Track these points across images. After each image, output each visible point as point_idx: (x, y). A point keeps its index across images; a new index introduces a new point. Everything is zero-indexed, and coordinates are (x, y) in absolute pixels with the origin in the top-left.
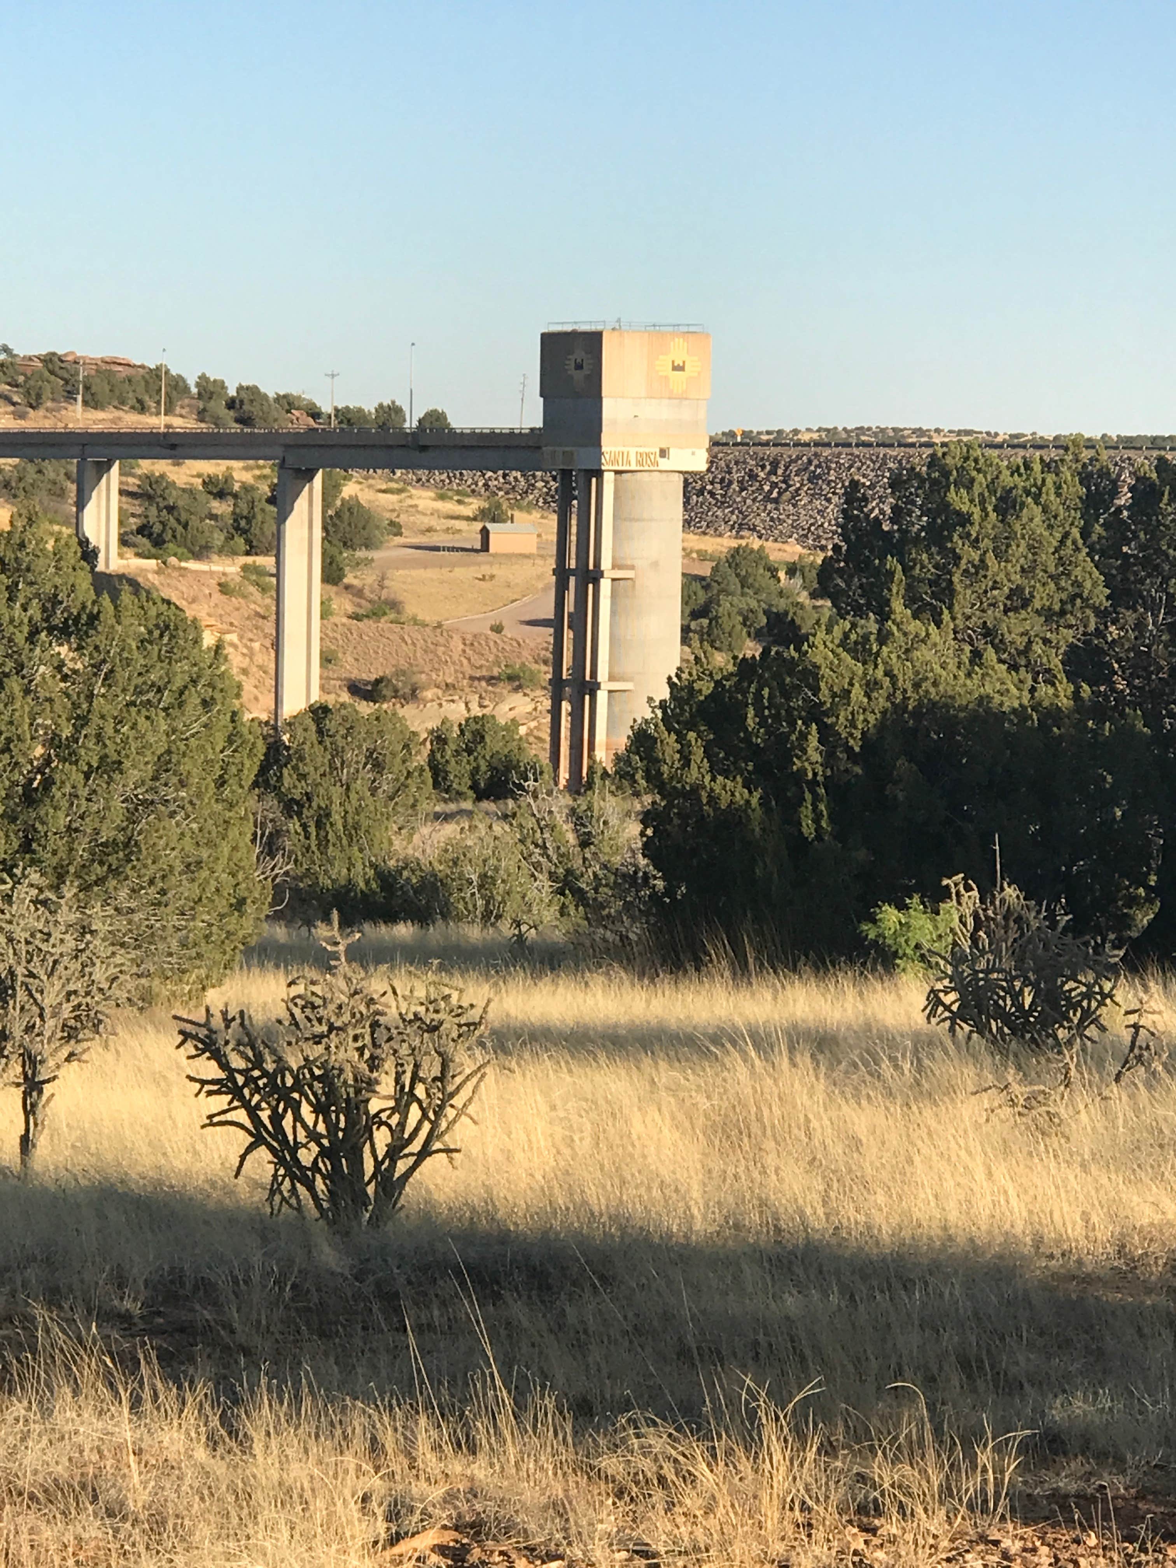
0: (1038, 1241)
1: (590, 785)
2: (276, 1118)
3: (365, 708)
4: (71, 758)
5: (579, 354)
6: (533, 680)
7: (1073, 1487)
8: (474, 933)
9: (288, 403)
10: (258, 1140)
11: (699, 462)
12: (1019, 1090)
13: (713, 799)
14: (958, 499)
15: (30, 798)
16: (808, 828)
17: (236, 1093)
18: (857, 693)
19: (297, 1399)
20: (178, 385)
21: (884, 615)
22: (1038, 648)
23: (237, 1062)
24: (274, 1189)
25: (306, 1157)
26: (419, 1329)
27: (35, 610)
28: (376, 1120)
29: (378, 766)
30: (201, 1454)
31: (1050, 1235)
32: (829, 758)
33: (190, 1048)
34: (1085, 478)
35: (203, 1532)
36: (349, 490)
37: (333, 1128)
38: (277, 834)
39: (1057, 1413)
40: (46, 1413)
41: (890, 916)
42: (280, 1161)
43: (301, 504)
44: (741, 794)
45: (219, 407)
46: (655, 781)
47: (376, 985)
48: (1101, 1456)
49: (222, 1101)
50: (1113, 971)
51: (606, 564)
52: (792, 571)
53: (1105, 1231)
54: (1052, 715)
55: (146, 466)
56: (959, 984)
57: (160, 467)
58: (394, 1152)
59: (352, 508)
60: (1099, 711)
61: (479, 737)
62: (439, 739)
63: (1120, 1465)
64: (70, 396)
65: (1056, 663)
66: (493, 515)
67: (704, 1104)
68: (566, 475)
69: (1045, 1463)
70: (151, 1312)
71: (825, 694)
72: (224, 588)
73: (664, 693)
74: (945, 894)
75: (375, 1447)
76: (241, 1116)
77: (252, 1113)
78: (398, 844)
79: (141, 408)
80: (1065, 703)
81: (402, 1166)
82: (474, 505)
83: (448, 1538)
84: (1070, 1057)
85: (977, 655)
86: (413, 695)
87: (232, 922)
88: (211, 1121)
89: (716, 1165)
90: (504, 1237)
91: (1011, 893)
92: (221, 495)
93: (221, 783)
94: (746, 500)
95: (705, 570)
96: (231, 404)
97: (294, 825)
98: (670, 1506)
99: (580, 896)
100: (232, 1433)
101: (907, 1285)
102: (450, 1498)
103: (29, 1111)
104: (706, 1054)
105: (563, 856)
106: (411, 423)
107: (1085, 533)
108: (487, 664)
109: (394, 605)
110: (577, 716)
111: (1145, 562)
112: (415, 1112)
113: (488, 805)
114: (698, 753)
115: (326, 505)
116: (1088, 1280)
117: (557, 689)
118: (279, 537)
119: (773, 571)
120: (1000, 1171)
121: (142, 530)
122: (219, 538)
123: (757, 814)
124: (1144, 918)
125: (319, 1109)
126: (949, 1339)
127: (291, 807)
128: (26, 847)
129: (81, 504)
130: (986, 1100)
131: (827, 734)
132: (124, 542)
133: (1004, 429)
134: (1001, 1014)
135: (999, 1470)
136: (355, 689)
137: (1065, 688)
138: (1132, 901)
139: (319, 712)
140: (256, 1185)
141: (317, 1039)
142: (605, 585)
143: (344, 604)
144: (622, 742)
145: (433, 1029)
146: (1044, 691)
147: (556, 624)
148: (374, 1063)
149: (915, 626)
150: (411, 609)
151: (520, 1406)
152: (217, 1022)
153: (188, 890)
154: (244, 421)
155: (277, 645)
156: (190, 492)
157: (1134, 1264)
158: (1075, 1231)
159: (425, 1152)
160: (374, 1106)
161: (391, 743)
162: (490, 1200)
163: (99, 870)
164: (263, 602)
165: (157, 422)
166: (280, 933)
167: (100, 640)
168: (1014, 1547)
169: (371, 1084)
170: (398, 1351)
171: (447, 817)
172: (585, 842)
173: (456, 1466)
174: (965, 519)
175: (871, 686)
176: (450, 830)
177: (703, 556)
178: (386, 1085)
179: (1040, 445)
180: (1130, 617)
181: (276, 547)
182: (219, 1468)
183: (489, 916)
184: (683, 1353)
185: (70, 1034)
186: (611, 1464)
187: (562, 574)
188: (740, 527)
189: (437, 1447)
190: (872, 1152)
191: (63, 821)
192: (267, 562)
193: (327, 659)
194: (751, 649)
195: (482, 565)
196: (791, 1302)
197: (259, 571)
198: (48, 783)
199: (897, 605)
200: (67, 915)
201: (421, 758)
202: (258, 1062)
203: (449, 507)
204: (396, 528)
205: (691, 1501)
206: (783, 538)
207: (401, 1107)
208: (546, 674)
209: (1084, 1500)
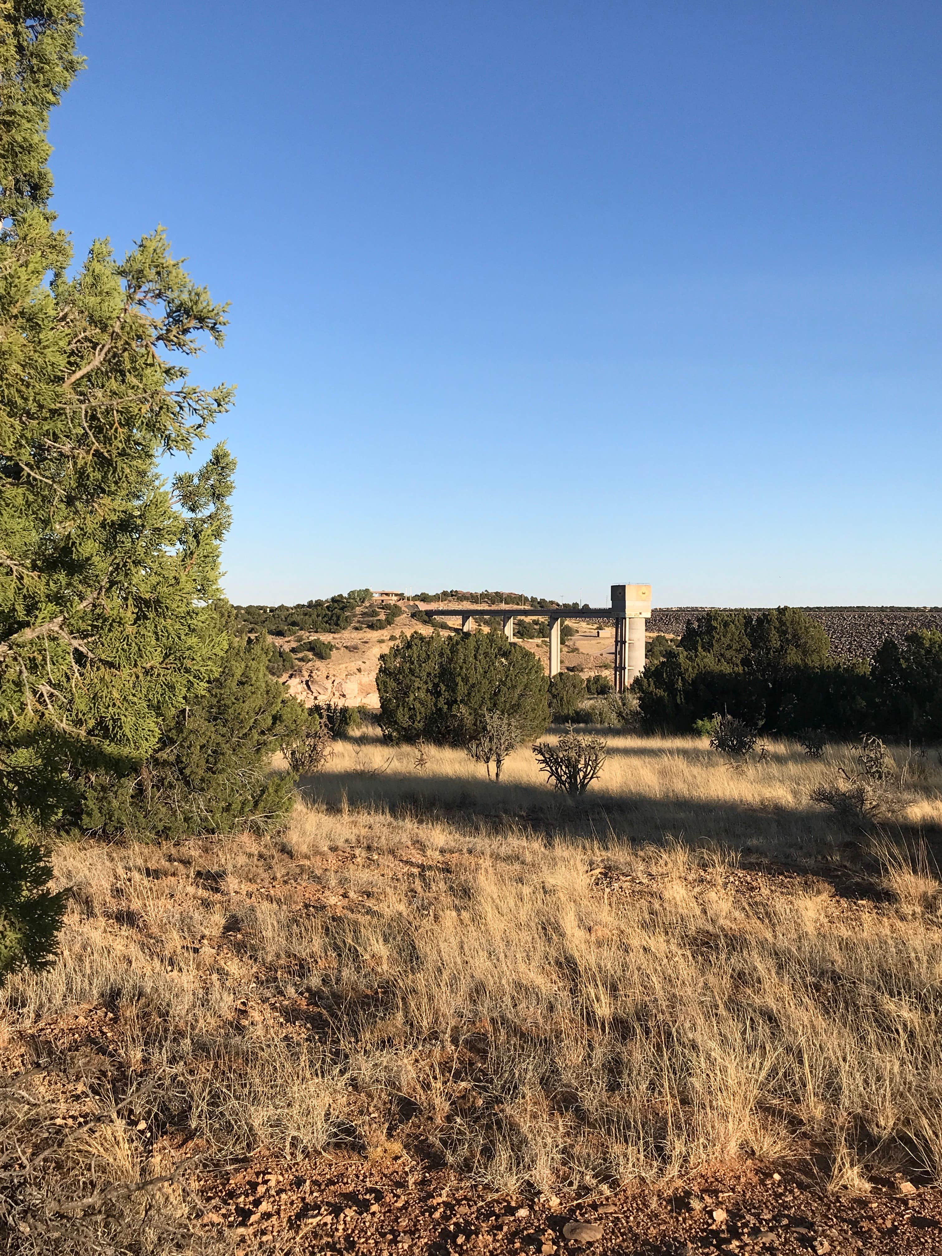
0: (741, 801)
1: (624, 691)
2: (557, 769)
3: (571, 673)
4: (505, 685)
5: (620, 591)
6: (610, 667)
7: (755, 861)
8: (599, 726)
9: (552, 602)
10: (552, 774)
11: (649, 615)
12: (735, 764)
13: (656, 695)
14: (714, 623)
15: (495, 694)
16: (679, 701)
17: (547, 763)
18: (690, 669)
19: (565, 836)
20: (526, 599)
21: (696, 651)
22: (734, 659)
23: (547, 756)
24: (556, 786)
25: (564, 778)
26: (593, 820)
27: (496, 650)
28: (580, 770)
29: (575, 687)
30: (543, 849)
31: (744, 799)
32: (684, 685)
33: (536, 752)
34: (745, 617)
35: (545, 868)
36: (566, 623)
37: (570, 771)
38: (551, 703)
39: (749, 843)
40: (506, 839)
41: (700, 722)
42: (558, 779)
43: (555, 626)
44: (663, 693)
45: (536, 604)
46: (641, 690)
47: (580, 738)
48: (761, 854)
49: (544, 765)
50: (755, 736)
51: (627, 639)
52: (671, 641)
53: (758, 799)
54: (738, 674)
55: (519, 617)
56: (717, 738)
57: (522, 618)
58: (584, 778)
59: (567, 626)
60: (749, 674)
61: (598, 680)
62: (588, 680)
63: (766, 857)
64: (501, 602)
65: (739, 662)
66: (600, 628)
67: (656, 766)
68: (617, 619)
69: (747, 855)
70: (528, 815)
71: (682, 669)
72: (537, 646)
73: (643, 670)
74: (713, 717)
75: (584, 848)
76: (548, 768)
77: (551, 768)
78: (580, 705)
79: (518, 604)
80: (741, 671)
81: (586, 781)
82: (596, 626)
83: (603, 870)
84: (747, 757)
85: (719, 660)
86: (582, 670)
87: (543, 724)
88: (541, 770)
89: (661, 781)
90: (611, 798)
91: (729, 717)
92: (536, 624)
93: (540, 691)
94: (660, 624)
95: (651, 641)
96: (539, 603)
97: (555, 701)
98: (656, 864)
99: (623, 718)
100: (550, 844)
101: (711, 811)
102: (602, 861)
103: (498, 767)
104: (657, 755)
105: (619, 708)
106: (580, 607)
107: (745, 631)
108: (599, 663)
109: (577, 649)
110: (620, 675)
111: (760, 638)
112: (589, 768)
113: (601, 696)
114: (652, 684)
115: (561, 626)
116: (755, 810)
117: (616, 669)
118: (550, 633)
119: (667, 641)
120: (731, 783)
121: (518, 632)
122: (536, 634)
123: (666, 698)
124: (761, 723)
125: (566, 767)
126: (722, 824)
127: (554, 696)
128: (495, 705)
129: (504, 626)
130: (726, 767)
131: (683, 679)
132: (514, 635)
133: (722, 607)
134: (729, 746)
135: (736, 857)
136: (568, 669)
137: (741, 668)
138: (758, 719)
139: (561, 674)
140: (552, 785)
141: (566, 750)
142: (627, 644)
143: (565, 649)
144: (632, 681)
145: (593, 748)
146: (736, 669)
147: (615, 654)
148: (579, 756)
149: (704, 653)
150: (581, 651)
151: (619, 839)
152: (542, 746)
153: (533, 715)
154: (541, 607)
155: (550, 659)
156: (529, 623)
157: (765, 806)
158: (750, 798)
159: (592, 778)
160: (580, 766)
161: (577, 681)
162: (608, 789)
163: (512, 711)
164: (547, 649)
165: (521, 607)
166: (553, 725)
167: (512, 657)
168: (741, 875)
169: (579, 761)
170: (588, 825)
171: (591, 699)
172: (624, 705)
173: (603, 853)
174: (716, 628)
175: (693, 668)
176: (592, 702)
177: (650, 637)
178: (582, 762)
179: (732, 610)
180: (757, 651)
181: (549, 636)
182: (547, 852)
183: (602, 722)
184: (657, 827)
185: (507, 749)
186: (641, 853)
187: (616, 642)
188: (659, 630)
189: (599, 848)
190: (699, 779)
191: (503, 699)
192: (548, 639)
193: (562, 662)
194: (662, 659)
195: (598, 640)
196: (682, 815)
197: (546, 642)
198: (499, 691)
199: (700, 648)
200: (505, 721)
201: (584, 685)
202: (552, 756)
203: (590, 626)
204: (577, 631)
205: (661, 862)
206: (669, 633)
207: (586, 766)
208: (613, 665)
209: (759, 864)
